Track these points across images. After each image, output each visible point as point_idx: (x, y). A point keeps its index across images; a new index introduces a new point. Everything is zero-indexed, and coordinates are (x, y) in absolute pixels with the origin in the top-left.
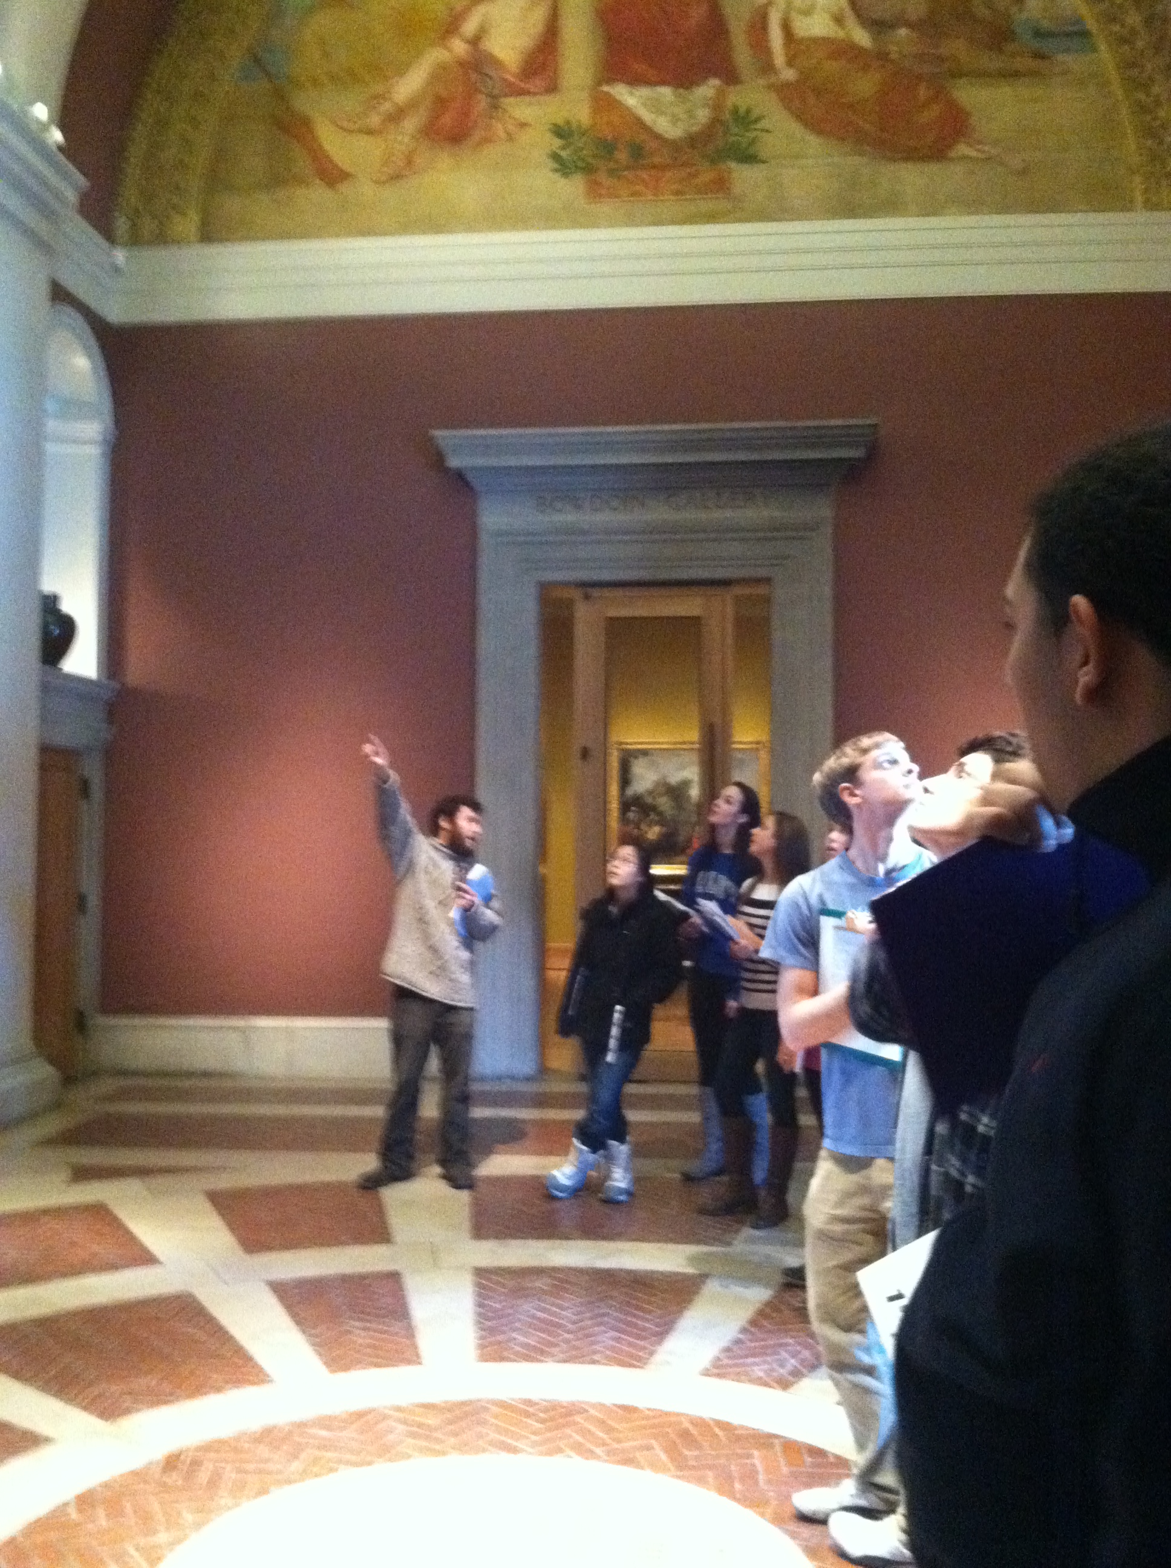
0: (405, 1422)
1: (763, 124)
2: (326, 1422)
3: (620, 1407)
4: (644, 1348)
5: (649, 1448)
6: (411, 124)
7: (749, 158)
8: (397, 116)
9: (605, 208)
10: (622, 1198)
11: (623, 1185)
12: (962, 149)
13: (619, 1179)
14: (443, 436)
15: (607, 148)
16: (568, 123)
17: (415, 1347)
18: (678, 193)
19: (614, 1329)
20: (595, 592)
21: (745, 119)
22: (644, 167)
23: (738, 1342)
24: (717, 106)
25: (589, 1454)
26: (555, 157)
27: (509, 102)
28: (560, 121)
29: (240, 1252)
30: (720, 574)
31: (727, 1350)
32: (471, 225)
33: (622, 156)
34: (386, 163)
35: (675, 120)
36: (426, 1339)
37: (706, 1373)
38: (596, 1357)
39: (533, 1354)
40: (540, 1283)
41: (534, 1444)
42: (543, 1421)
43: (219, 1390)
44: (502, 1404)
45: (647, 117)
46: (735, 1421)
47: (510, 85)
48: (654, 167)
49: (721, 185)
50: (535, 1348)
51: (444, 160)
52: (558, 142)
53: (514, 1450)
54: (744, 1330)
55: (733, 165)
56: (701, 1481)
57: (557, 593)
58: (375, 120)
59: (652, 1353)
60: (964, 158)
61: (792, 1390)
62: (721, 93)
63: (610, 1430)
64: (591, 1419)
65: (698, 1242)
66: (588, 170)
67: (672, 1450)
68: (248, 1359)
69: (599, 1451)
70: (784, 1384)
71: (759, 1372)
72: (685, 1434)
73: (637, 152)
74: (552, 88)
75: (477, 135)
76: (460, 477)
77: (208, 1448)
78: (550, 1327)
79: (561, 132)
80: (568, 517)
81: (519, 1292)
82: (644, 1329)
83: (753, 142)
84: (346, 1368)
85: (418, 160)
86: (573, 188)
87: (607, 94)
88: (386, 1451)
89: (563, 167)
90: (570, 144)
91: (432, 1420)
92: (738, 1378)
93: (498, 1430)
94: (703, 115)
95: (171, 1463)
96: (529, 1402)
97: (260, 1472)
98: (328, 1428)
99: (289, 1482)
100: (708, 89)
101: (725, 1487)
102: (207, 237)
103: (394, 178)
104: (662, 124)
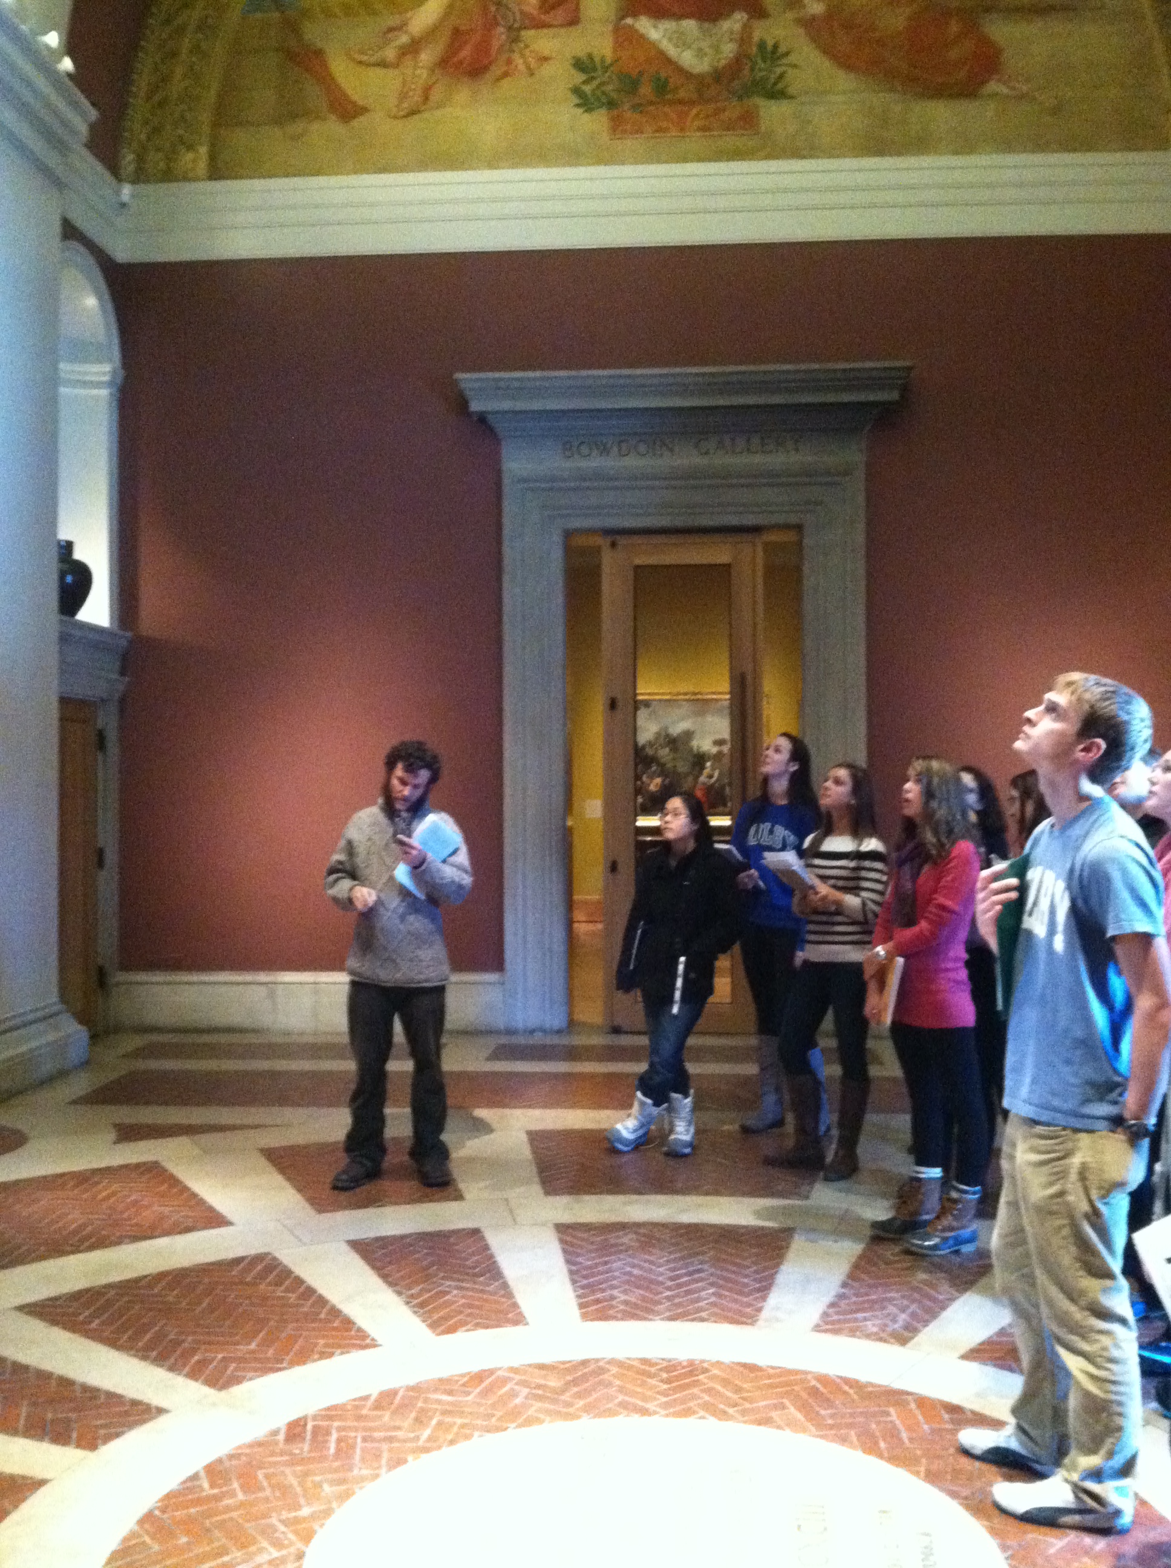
0: (524, 1383)
1: (792, 58)
2: (444, 1385)
3: (739, 1364)
4: (749, 1305)
5: (784, 1407)
6: (427, 57)
7: (777, 94)
8: (413, 48)
9: (630, 143)
10: (687, 1151)
11: (687, 1138)
12: (993, 86)
13: (682, 1132)
14: (466, 379)
15: (631, 84)
16: (590, 57)
17: (515, 1305)
18: (703, 129)
19: (712, 1284)
20: (622, 541)
21: (773, 54)
22: (671, 103)
23: (841, 1297)
24: (744, 39)
25: (723, 1415)
26: (577, 91)
27: (528, 34)
28: (581, 53)
29: (309, 1210)
30: (750, 520)
31: (832, 1305)
32: (493, 162)
33: (646, 90)
34: (403, 96)
35: (700, 53)
36: (524, 1299)
37: (817, 1328)
38: (704, 1314)
39: (637, 1312)
40: (627, 1239)
41: (666, 1406)
42: (668, 1381)
43: (325, 1355)
44: (620, 1364)
45: (672, 51)
46: (863, 1378)
47: (532, 18)
48: (681, 102)
49: (748, 121)
50: (636, 1306)
51: (463, 94)
52: (579, 78)
53: (644, 1412)
54: (844, 1285)
55: (760, 101)
56: (843, 1440)
57: (581, 541)
58: (390, 54)
59: (759, 1310)
60: (994, 95)
61: (910, 1345)
62: (746, 27)
63: (738, 1390)
64: (713, 1378)
65: (773, 1195)
66: (611, 104)
67: (804, 1407)
68: (348, 1323)
69: (731, 1411)
70: (903, 1338)
71: (871, 1326)
72: (814, 1392)
73: (662, 88)
74: (573, 21)
75: (496, 70)
76: (482, 419)
77: (332, 1413)
78: (647, 1284)
79: (581, 65)
80: (595, 462)
81: (606, 1249)
82: (746, 1285)
83: (781, 76)
84: (452, 1330)
85: (436, 95)
86: (597, 122)
87: (631, 27)
88: (515, 1416)
89: (586, 103)
90: (593, 78)
91: (554, 1382)
92: (853, 1333)
93: (621, 1390)
94: (729, 50)
95: (295, 1430)
96: (645, 1361)
97: (390, 1439)
98: (450, 1393)
99: (426, 1450)
100: (735, 22)
101: (870, 1447)
102: (216, 173)
103: (413, 113)
104: (687, 59)
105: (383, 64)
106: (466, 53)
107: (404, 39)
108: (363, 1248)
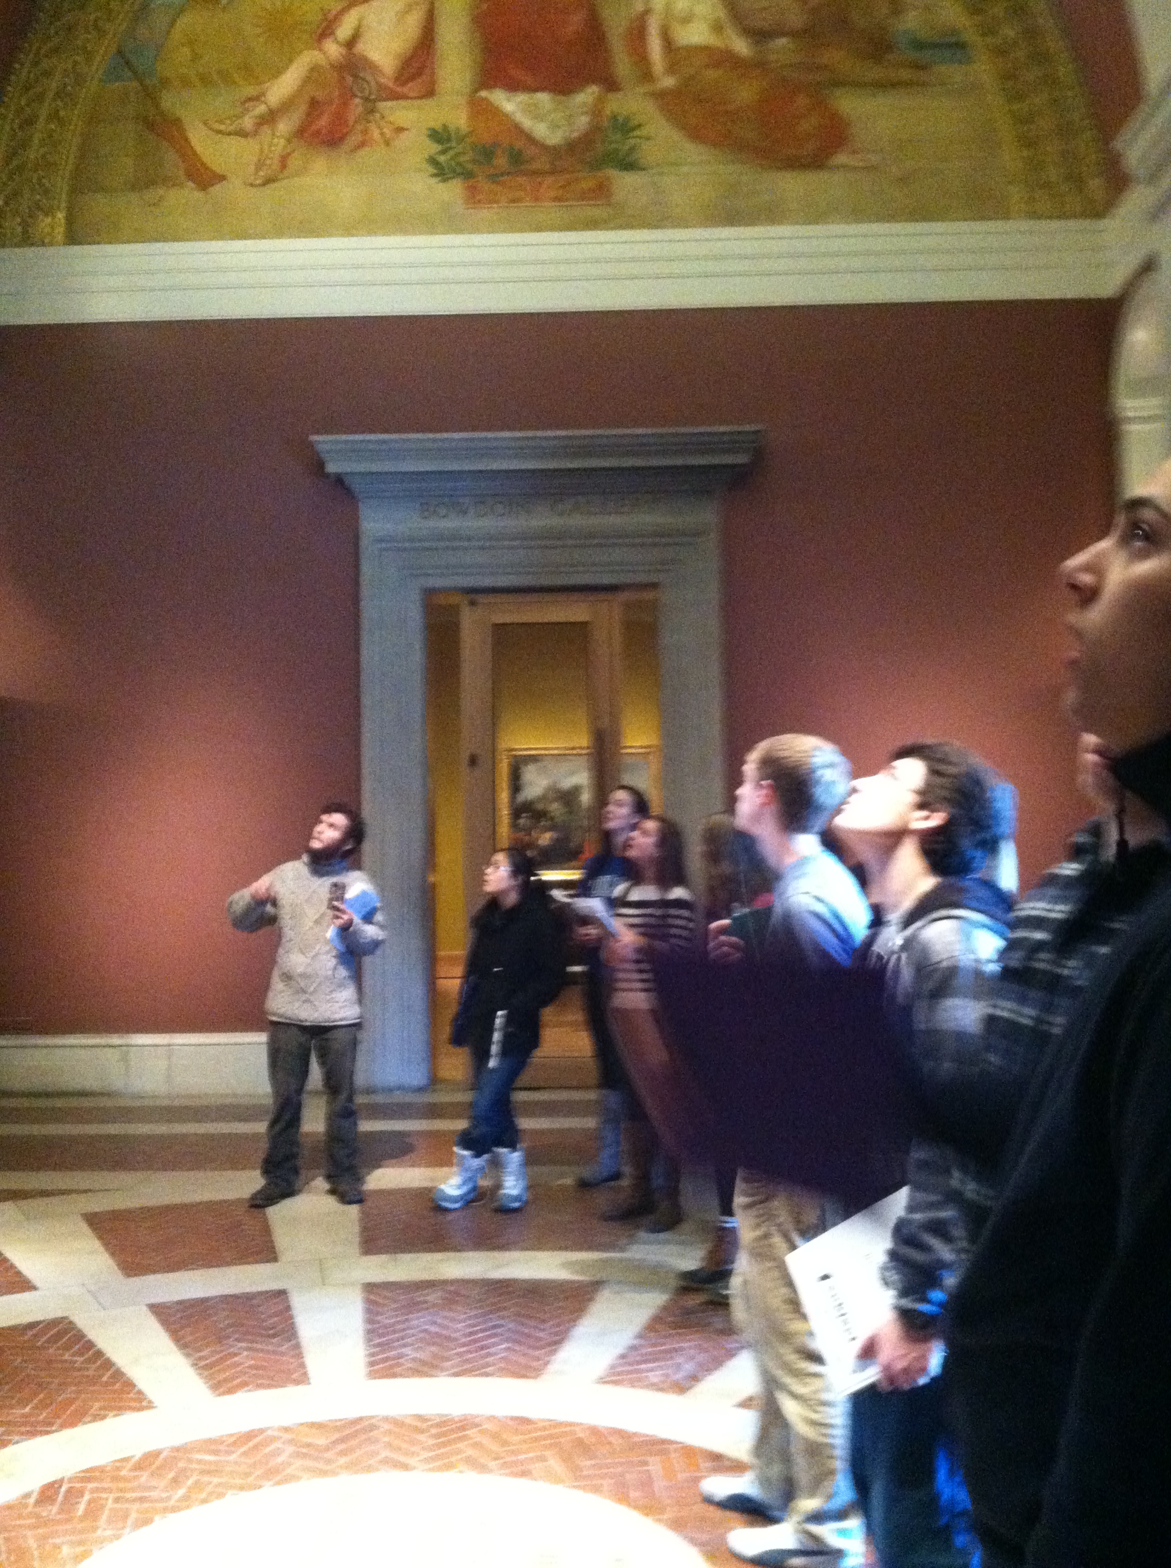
0: (291, 1442)
1: (643, 132)
2: (212, 1445)
3: (513, 1419)
4: (538, 1359)
5: (543, 1459)
6: (284, 127)
7: (629, 165)
8: (270, 118)
9: (485, 213)
10: (516, 1205)
11: (515, 1192)
12: (841, 158)
13: (512, 1186)
14: (323, 441)
15: (487, 153)
16: (445, 127)
17: (302, 1365)
18: (557, 199)
19: (507, 1340)
20: (482, 599)
21: (625, 127)
22: (524, 173)
23: (633, 1348)
24: (596, 111)
25: (483, 1469)
26: (433, 161)
27: (384, 106)
28: (438, 126)
29: (119, 1275)
30: (606, 580)
31: (623, 1356)
32: (349, 230)
33: (501, 161)
34: (260, 165)
35: (554, 126)
36: (313, 1359)
37: (603, 1381)
38: (489, 1369)
39: (424, 1369)
40: (434, 1297)
41: (427, 1460)
42: (437, 1436)
43: (98, 1417)
44: (392, 1421)
45: (527, 123)
46: (631, 1427)
47: (386, 88)
48: (535, 173)
49: (601, 192)
50: (424, 1363)
51: (320, 163)
52: (435, 148)
53: (405, 1467)
54: (640, 1336)
55: (613, 173)
56: (596, 1489)
57: (442, 600)
58: (248, 122)
59: (547, 1363)
60: (844, 166)
61: (690, 1394)
62: (600, 100)
63: (505, 1443)
64: (483, 1432)
65: (590, 1248)
66: (468, 175)
67: (567, 1458)
68: (130, 1385)
69: (492, 1464)
70: (681, 1388)
71: (654, 1377)
72: (580, 1442)
73: (517, 158)
74: (430, 92)
75: (353, 140)
76: (339, 480)
77: (89, 1475)
78: (441, 1340)
79: (439, 136)
80: (450, 523)
81: (413, 1306)
82: (540, 1339)
83: (633, 149)
84: (231, 1391)
86: (452, 191)
87: (486, 99)
88: (275, 1474)
89: (442, 172)
90: (450, 148)
91: (322, 1441)
92: (632, 1384)
93: (389, 1445)
95: (48, 1493)
96: (420, 1418)
97: (142, 1500)
98: (216, 1452)
99: (174, 1509)
100: (587, 95)
101: (622, 1496)
102: (73, 238)
103: (268, 181)
104: (541, 130)
105: (242, 134)
106: (323, 122)
107: (261, 109)
108: (161, 1312)
